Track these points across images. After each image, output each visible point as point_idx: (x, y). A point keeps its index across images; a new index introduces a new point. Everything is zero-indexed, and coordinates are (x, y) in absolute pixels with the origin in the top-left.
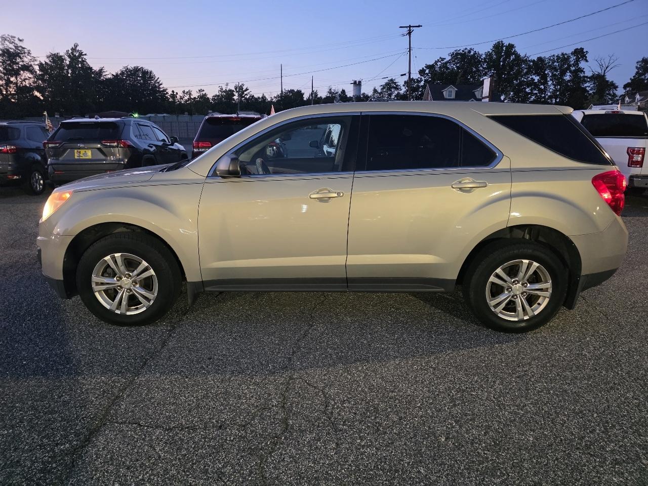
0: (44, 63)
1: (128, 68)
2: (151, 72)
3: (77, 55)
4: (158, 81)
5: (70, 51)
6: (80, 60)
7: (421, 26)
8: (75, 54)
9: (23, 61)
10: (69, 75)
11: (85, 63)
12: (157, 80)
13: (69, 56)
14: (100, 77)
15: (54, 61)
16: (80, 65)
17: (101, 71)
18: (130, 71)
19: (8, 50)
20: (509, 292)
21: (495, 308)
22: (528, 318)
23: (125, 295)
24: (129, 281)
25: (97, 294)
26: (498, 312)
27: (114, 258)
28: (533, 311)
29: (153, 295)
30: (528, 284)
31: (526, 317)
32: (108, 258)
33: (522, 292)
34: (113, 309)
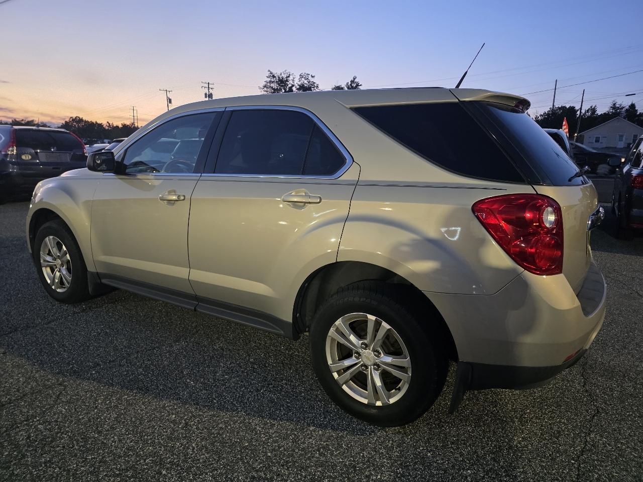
3: (354, 86)
5: (350, 83)
6: (356, 90)
13: (348, 87)
19: (303, 85)
20: (358, 358)
21: (339, 375)
22: (381, 405)
23: (58, 274)
24: (59, 261)
25: (44, 269)
26: (341, 384)
27: (49, 240)
28: (389, 397)
29: (70, 277)
30: (382, 355)
31: (379, 404)
32: (47, 239)
33: (375, 364)
34: (51, 284)
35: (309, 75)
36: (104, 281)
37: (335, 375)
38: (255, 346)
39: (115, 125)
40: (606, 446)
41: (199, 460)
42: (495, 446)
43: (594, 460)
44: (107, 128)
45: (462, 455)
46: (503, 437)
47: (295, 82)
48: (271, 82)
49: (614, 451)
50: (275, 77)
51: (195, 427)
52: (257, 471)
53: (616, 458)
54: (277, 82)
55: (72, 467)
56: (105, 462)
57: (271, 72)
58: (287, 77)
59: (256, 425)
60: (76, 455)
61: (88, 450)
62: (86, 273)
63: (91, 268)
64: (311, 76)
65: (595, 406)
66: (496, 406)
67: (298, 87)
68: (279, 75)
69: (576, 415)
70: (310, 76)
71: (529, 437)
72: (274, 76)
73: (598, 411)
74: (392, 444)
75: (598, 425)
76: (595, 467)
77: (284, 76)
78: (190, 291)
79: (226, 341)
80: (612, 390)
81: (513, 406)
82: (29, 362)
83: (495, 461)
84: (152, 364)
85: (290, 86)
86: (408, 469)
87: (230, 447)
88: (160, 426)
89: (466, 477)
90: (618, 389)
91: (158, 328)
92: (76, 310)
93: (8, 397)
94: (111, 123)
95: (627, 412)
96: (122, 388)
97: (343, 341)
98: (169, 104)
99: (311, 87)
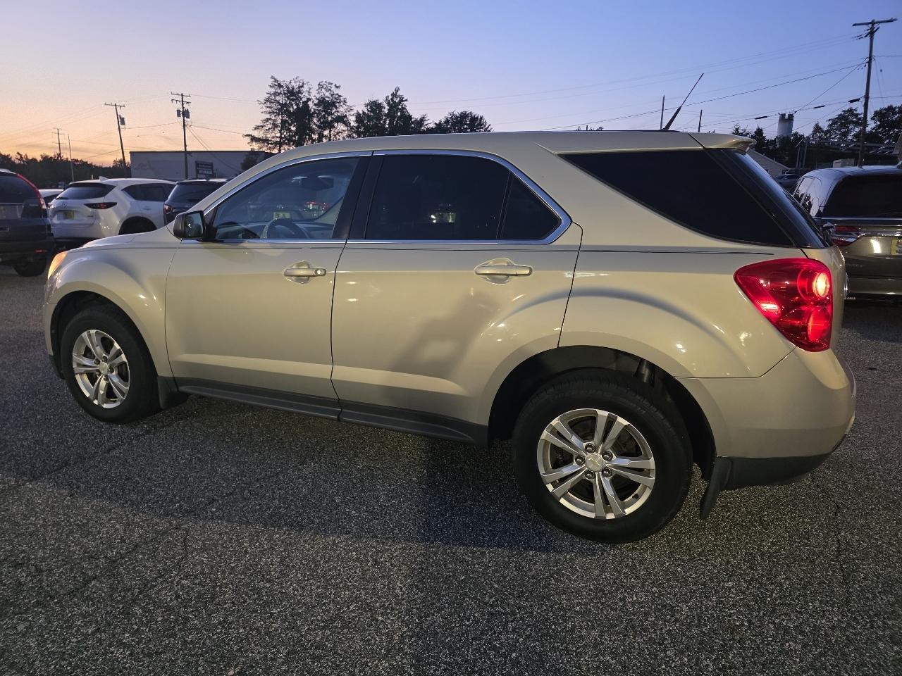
0: (361, 112)
1: (454, 115)
2: (481, 118)
3: (397, 101)
4: (489, 129)
5: (390, 97)
6: (400, 107)
7: (895, 20)
8: (395, 99)
9: (338, 112)
10: (387, 126)
11: (405, 111)
12: (488, 127)
13: (388, 104)
14: (421, 127)
15: (372, 110)
16: (399, 114)
17: (422, 120)
18: (457, 117)
19: (323, 99)
20: (580, 464)
21: (555, 487)
22: (614, 517)
23: (103, 383)
24: (106, 365)
25: (78, 377)
26: (559, 497)
27: (89, 335)
28: (624, 507)
29: (126, 386)
30: (614, 457)
31: (610, 516)
32: (85, 334)
33: (606, 469)
34: (92, 398)
35: (332, 84)
36: (183, 389)
37: (550, 488)
38: (410, 462)
39: (30, 158)
40: (860, 544)
41: (415, 600)
42: (746, 554)
43: (854, 560)
44: (17, 162)
45: (715, 567)
46: (750, 543)
47: (312, 95)
48: (275, 94)
49: (871, 548)
50: (282, 86)
51: (388, 564)
52: (492, 606)
53: (875, 556)
54: (285, 94)
55: (259, 625)
56: (298, 614)
57: (275, 80)
58: (299, 87)
59: (463, 555)
60: (256, 611)
61: (268, 603)
62: (156, 379)
63: (163, 371)
64: (335, 85)
65: (833, 501)
66: (729, 511)
67: (316, 102)
68: (288, 83)
69: (818, 513)
70: (333, 86)
71: (778, 541)
72: (280, 86)
73: (839, 508)
74: (633, 562)
75: (844, 521)
76: (858, 566)
77: (296, 86)
78: (331, 395)
79: (367, 458)
80: (844, 483)
81: (747, 508)
82: (114, 504)
83: (752, 569)
84: (287, 493)
85: (304, 99)
86: (663, 587)
87: (444, 582)
88: (344, 567)
89: (730, 589)
90: (851, 481)
91: (267, 448)
92: (138, 431)
93: (115, 550)
94: (23, 154)
95: (869, 505)
96: (265, 526)
97: (560, 444)
98: (122, 126)
99: (335, 102)
